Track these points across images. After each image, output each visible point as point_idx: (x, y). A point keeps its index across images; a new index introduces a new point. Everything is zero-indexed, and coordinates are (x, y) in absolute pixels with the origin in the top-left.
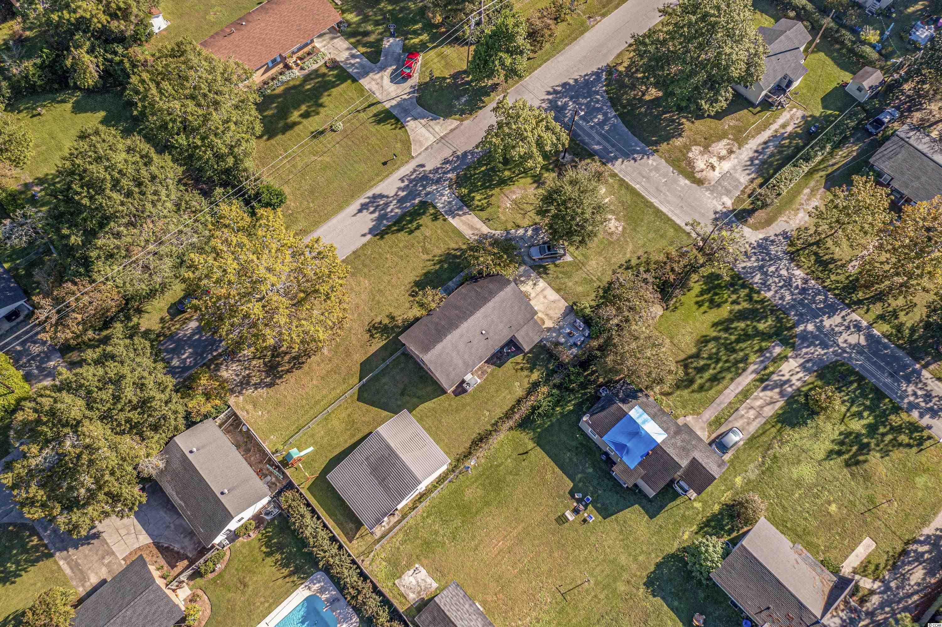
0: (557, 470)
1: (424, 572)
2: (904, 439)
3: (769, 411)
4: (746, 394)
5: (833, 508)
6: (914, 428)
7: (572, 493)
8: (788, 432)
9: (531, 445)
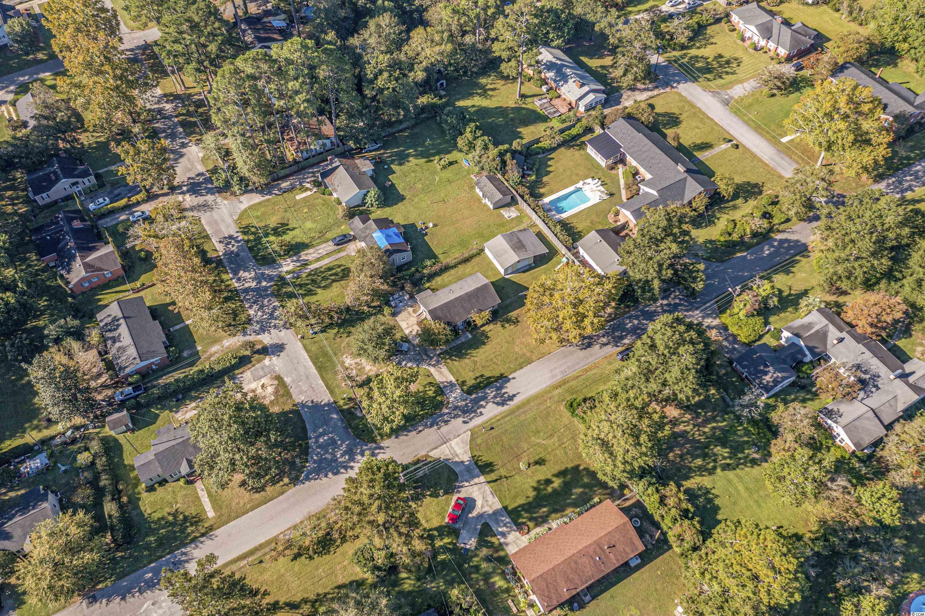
0: (430, 244)
1: (506, 216)
2: (253, 230)
3: (311, 251)
4: (318, 260)
5: (305, 211)
6: (244, 233)
7: (426, 234)
8: (307, 241)
9: (440, 256)
